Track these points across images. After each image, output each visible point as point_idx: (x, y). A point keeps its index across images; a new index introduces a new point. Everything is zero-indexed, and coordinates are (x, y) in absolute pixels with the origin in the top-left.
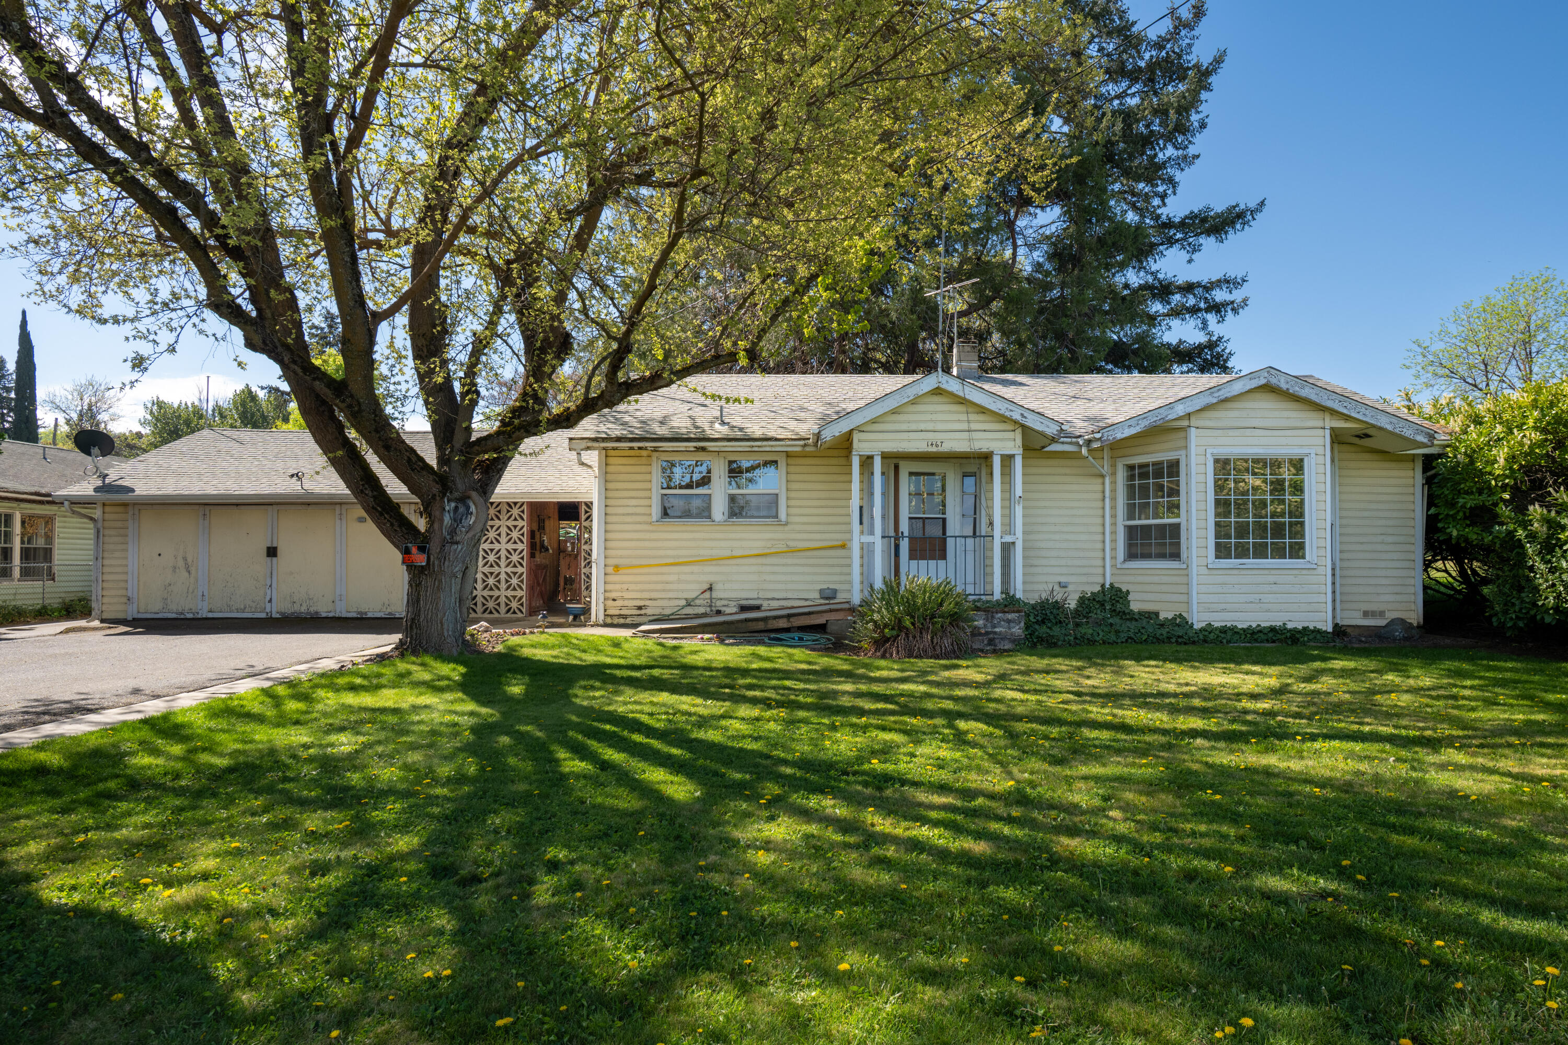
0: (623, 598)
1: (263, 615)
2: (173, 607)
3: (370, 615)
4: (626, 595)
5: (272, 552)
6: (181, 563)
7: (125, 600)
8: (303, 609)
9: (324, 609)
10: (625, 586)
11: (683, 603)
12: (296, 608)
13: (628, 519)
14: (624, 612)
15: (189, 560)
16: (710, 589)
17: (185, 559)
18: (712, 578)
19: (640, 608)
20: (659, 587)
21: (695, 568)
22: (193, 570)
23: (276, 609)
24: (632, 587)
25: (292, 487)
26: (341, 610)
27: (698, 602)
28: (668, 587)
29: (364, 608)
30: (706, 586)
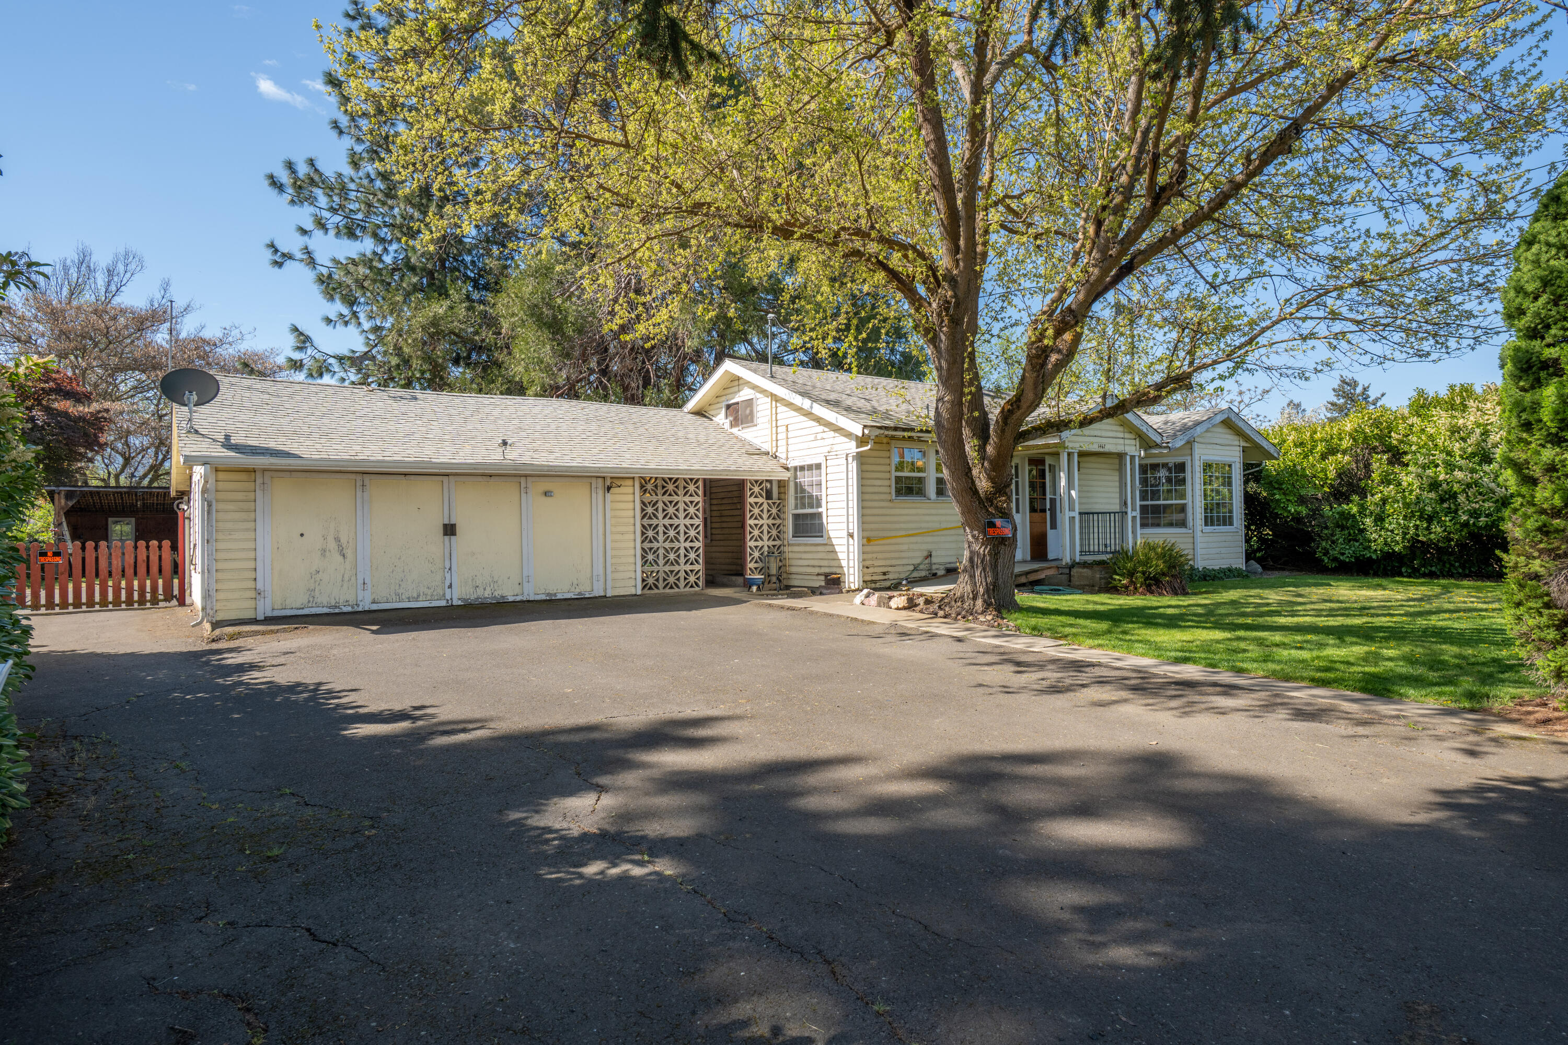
0: (874, 566)
1: (443, 603)
2: (324, 600)
3: (559, 596)
4: (877, 563)
5: (450, 530)
6: (332, 545)
7: (252, 594)
8: (487, 593)
9: (510, 592)
10: (875, 555)
11: (912, 568)
12: (480, 592)
13: (876, 497)
14: (875, 578)
15: (344, 540)
16: (930, 556)
17: (337, 540)
18: (929, 547)
19: (884, 574)
20: (896, 555)
21: (918, 539)
22: (349, 553)
23: (458, 594)
24: (880, 556)
25: (494, 456)
26: (532, 592)
27: (921, 567)
28: (904, 555)
29: (552, 589)
30: (925, 554)
